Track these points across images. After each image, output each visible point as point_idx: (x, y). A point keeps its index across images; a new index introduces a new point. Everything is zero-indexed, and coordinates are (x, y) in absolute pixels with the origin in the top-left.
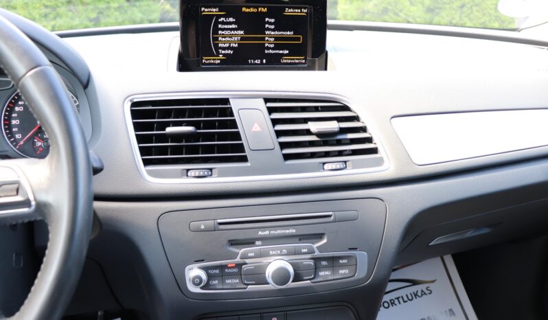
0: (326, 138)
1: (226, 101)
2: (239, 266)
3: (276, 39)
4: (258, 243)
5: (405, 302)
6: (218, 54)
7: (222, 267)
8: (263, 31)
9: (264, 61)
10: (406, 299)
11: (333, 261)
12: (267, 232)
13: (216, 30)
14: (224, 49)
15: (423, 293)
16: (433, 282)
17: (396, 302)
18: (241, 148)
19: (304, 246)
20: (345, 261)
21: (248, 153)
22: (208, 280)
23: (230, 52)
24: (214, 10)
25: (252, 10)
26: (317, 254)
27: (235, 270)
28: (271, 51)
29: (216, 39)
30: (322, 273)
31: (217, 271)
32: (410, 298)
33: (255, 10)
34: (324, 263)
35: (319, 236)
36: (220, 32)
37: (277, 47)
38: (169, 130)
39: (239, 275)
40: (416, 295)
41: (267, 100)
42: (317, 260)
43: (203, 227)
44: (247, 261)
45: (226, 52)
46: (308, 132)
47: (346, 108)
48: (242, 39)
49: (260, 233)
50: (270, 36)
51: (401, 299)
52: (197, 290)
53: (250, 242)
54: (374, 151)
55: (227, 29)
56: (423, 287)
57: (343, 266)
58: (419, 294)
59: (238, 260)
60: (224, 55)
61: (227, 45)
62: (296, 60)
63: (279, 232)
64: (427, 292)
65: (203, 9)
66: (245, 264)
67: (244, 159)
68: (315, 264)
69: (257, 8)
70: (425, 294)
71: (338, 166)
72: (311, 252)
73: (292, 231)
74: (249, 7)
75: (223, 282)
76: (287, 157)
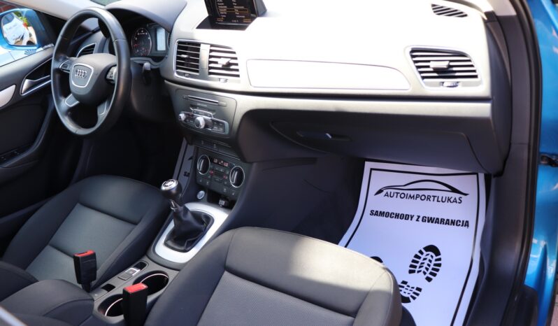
0: (224, 67)
1: (199, 44)
2: (192, 116)
3: (239, 10)
4: (197, 108)
5: (438, 201)
7: (189, 115)
8: (233, 6)
10: (440, 199)
11: (218, 124)
13: (217, 5)
14: (222, 15)
15: (455, 201)
16: (466, 195)
17: (432, 199)
18: (197, 67)
19: (209, 114)
20: (221, 125)
21: (199, 69)
22: (187, 119)
23: (225, 16)
26: (213, 118)
28: (238, 16)
29: (219, 10)
30: (215, 127)
32: (444, 200)
34: (215, 123)
35: (213, 111)
36: (219, 7)
37: (240, 14)
39: (193, 119)
40: (449, 200)
41: (212, 46)
42: (213, 121)
43: (185, 97)
44: (195, 114)
48: (228, 10)
49: (197, 104)
50: (236, 9)
51: (436, 198)
52: (184, 122)
54: (238, 76)
55: (221, 5)
58: (452, 200)
59: (192, 113)
62: (248, 20)
63: (202, 105)
64: (458, 201)
67: (198, 72)
73: (206, 106)
75: (190, 121)
76: (211, 73)
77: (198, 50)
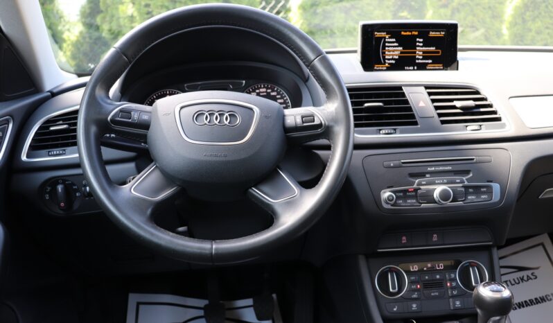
0: (467, 111)
1: (400, 88)
2: (416, 190)
3: (424, 52)
4: (427, 176)
5: (512, 285)
6: (385, 63)
7: (405, 191)
8: (415, 47)
9: (416, 68)
10: (513, 282)
11: (477, 190)
12: (433, 169)
13: (384, 47)
14: (389, 59)
15: (529, 278)
16: (537, 268)
18: (413, 116)
19: (458, 178)
20: (485, 189)
21: (418, 119)
22: (396, 200)
23: (393, 62)
24: (383, 33)
25: (408, 33)
26: (466, 183)
27: (413, 194)
28: (420, 61)
29: (384, 53)
30: (469, 197)
31: (401, 194)
32: (517, 282)
33: (410, 33)
34: (471, 190)
35: (467, 172)
36: (387, 48)
37: (424, 58)
38: (366, 105)
39: (415, 197)
40: (522, 279)
41: (427, 87)
42: (466, 187)
43: (392, 165)
44: (422, 187)
45: (391, 62)
46: (454, 107)
47: (477, 93)
48: (401, 53)
49: (429, 169)
50: (420, 51)
51: (508, 283)
52: (389, 207)
53: (422, 175)
55: (391, 46)
56: (529, 273)
57: (484, 193)
58: (525, 278)
59: (415, 186)
60: (389, 64)
61: (391, 57)
62: (437, 66)
63: (441, 168)
64: (532, 277)
65: (376, 33)
66: (420, 189)
67: (416, 123)
68: (465, 190)
69: (411, 32)
70: (531, 279)
71: (477, 128)
72: (462, 182)
73: (449, 168)
74: (406, 32)
75: (406, 202)
76: (443, 122)
77: (403, 95)
